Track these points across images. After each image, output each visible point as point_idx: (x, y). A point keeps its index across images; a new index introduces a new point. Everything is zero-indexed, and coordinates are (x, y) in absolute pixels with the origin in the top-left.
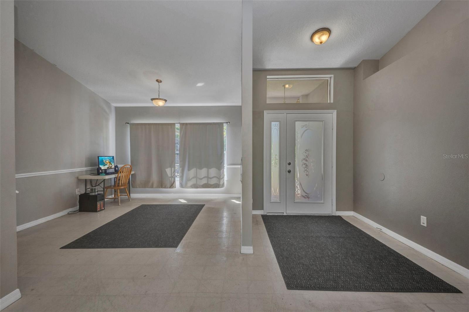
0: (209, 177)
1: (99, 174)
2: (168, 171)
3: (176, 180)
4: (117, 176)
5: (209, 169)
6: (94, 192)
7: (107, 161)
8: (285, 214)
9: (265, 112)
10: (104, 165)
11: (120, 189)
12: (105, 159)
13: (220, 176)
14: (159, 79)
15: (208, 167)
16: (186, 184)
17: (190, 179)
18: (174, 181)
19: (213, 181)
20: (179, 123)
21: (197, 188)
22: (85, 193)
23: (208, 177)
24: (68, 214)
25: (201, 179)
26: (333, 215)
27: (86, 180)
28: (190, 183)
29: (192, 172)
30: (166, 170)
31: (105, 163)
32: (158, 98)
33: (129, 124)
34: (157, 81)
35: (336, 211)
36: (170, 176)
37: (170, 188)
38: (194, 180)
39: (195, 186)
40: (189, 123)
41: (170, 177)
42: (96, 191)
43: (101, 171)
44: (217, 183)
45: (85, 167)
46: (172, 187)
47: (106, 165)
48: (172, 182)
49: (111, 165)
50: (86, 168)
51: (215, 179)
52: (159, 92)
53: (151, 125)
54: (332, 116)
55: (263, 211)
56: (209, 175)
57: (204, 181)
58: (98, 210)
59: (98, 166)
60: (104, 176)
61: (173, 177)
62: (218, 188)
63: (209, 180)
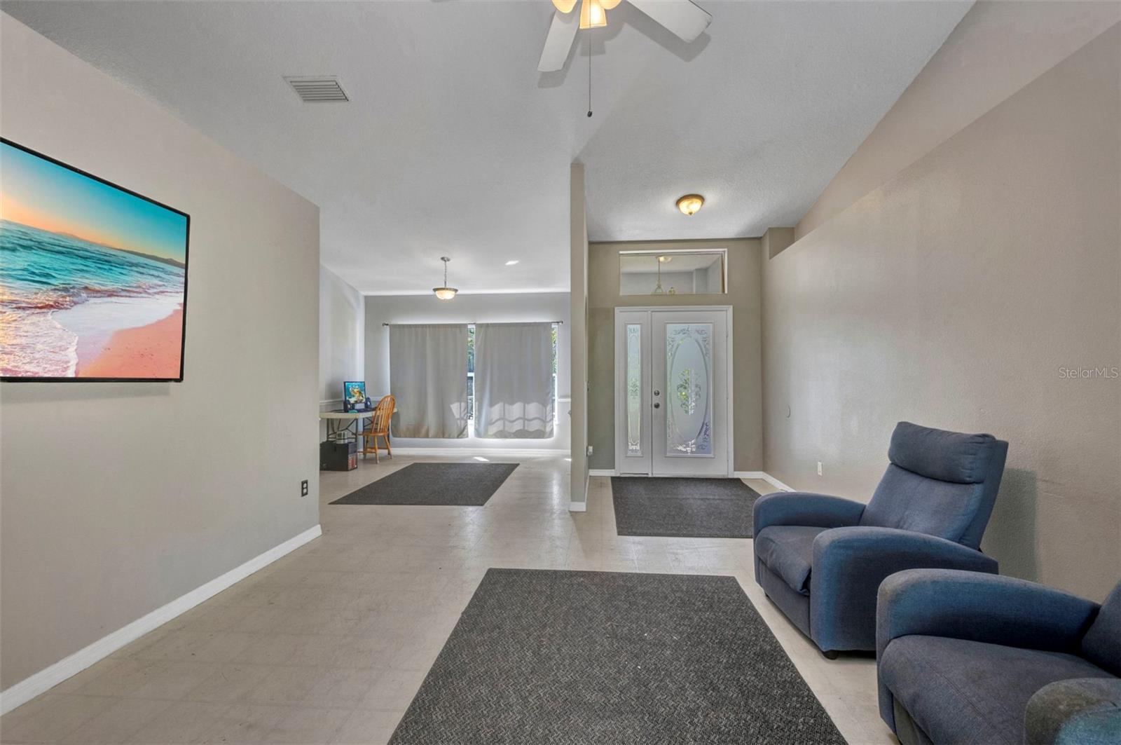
1: (346, 411)
2: (455, 408)
3: (468, 424)
5: (526, 405)
6: (342, 439)
7: (356, 390)
8: (650, 476)
9: (617, 310)
11: (379, 437)
13: (546, 417)
14: (446, 256)
15: (526, 400)
16: (486, 430)
17: (493, 421)
18: (465, 427)
19: (535, 425)
20: (474, 324)
21: (506, 437)
22: (327, 441)
23: (524, 419)
25: (513, 422)
26: (730, 477)
27: (328, 420)
28: (493, 429)
29: (497, 408)
30: (452, 406)
31: (352, 393)
32: (444, 287)
33: (388, 327)
34: (443, 259)
35: (735, 470)
36: (459, 417)
37: (458, 437)
38: (500, 423)
39: (502, 434)
40: (491, 324)
41: (458, 419)
42: (346, 437)
43: (349, 406)
44: (541, 428)
46: (461, 436)
47: (354, 396)
48: (462, 427)
49: (361, 398)
51: (535, 422)
52: (446, 277)
53: (426, 327)
54: (725, 316)
55: (613, 470)
56: (526, 414)
57: (517, 426)
58: (350, 467)
59: (344, 399)
60: (358, 414)
61: (463, 419)
62: (543, 438)
63: (526, 423)
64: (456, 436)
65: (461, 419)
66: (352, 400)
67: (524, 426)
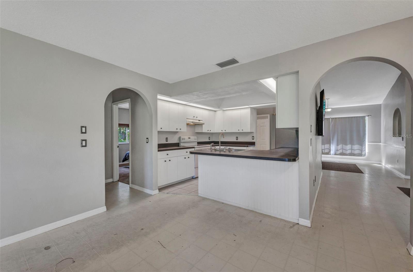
0: (353, 149)
5: (353, 146)
13: (362, 149)
19: (357, 152)
25: (347, 150)
34: (327, 99)
37: (327, 155)
38: (341, 150)
40: (337, 118)
44: (360, 153)
48: (329, 151)
57: (349, 152)
62: (361, 156)
63: (353, 151)
67: (352, 152)
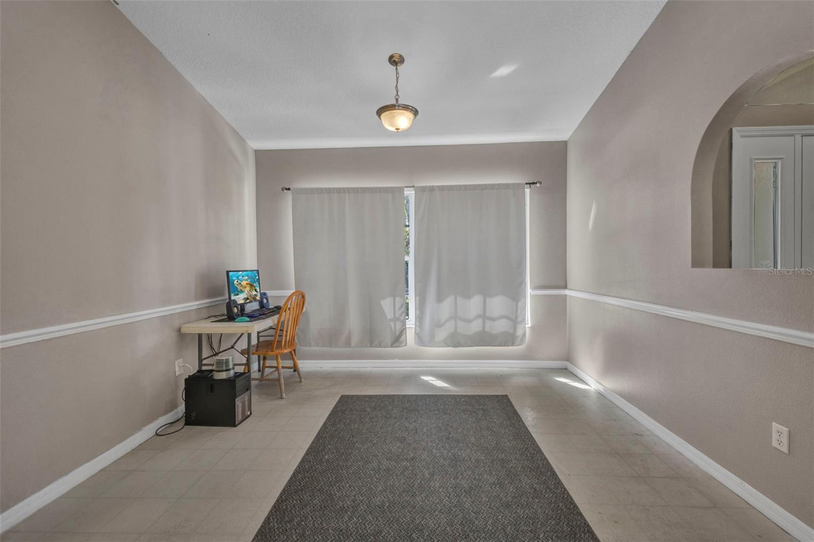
0: (488, 314)
1: (231, 318)
2: (387, 304)
3: (407, 326)
4: (276, 323)
5: (488, 299)
6: (226, 370)
7: (244, 283)
10: (236, 292)
12: (237, 278)
13: (517, 316)
15: (486, 293)
16: (433, 336)
17: (441, 322)
18: (403, 331)
19: (501, 326)
22: (200, 371)
23: (484, 317)
24: (157, 434)
25: (470, 321)
27: (200, 336)
28: (442, 334)
29: (447, 305)
30: (382, 302)
31: (239, 288)
32: (394, 102)
33: (290, 191)
36: (392, 317)
37: (392, 346)
38: (451, 324)
39: (452, 341)
40: (438, 186)
41: (391, 320)
42: (231, 367)
43: (235, 310)
44: (511, 331)
45: (196, 300)
46: (396, 345)
47: (242, 292)
48: (398, 333)
49: (254, 293)
50: (197, 303)
51: (502, 321)
53: (345, 193)
56: (487, 311)
57: (475, 327)
58: (239, 417)
59: (227, 296)
60: (250, 324)
61: (398, 319)
62: (513, 345)
63: (488, 323)
64: (390, 344)
65: (395, 319)
66: (240, 299)
67: (484, 327)
